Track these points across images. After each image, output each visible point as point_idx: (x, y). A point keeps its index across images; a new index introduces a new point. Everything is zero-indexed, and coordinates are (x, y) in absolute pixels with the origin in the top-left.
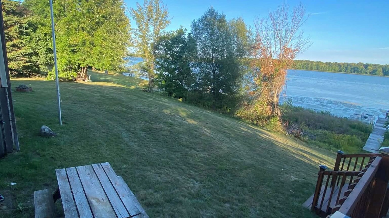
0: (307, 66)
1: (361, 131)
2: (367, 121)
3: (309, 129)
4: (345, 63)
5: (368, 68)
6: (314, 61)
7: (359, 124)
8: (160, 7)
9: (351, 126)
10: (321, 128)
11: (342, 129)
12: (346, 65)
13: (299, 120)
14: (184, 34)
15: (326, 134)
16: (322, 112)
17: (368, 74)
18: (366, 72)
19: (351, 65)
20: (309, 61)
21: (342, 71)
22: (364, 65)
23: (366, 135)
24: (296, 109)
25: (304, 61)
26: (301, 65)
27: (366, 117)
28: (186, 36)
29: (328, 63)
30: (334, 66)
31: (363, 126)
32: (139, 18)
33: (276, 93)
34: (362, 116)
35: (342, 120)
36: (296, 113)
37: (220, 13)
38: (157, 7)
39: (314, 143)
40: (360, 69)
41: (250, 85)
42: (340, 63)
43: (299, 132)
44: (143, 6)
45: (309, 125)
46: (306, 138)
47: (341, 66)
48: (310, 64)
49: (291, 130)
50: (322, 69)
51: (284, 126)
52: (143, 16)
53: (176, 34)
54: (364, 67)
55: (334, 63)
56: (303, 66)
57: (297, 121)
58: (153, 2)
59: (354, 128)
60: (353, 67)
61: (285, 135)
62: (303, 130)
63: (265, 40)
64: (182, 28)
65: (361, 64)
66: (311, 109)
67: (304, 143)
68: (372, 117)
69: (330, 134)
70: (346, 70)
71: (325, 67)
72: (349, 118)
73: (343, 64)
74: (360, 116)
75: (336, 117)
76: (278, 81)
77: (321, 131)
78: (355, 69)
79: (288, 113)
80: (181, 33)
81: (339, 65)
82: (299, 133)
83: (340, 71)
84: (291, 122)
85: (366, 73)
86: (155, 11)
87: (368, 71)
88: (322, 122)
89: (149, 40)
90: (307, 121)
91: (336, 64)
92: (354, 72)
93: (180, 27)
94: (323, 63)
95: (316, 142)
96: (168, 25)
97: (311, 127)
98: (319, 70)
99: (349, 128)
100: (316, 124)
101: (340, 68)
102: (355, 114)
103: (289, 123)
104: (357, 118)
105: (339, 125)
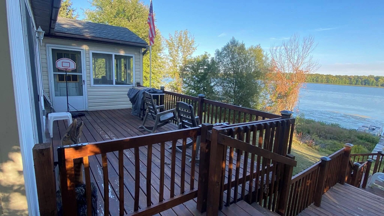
0: (317, 79)
1: (368, 141)
2: (374, 133)
3: (320, 139)
4: (355, 76)
5: (379, 81)
6: (323, 75)
7: (366, 135)
8: (188, 37)
9: (358, 137)
10: (331, 139)
11: (350, 140)
12: (357, 77)
13: (311, 132)
14: (208, 58)
15: (335, 144)
16: (332, 125)
17: (380, 86)
18: (377, 84)
19: (361, 77)
20: (319, 75)
21: (352, 84)
22: (375, 78)
23: (373, 145)
24: (308, 122)
25: (314, 75)
26: (311, 78)
27: (374, 129)
28: (210, 60)
29: (338, 76)
30: (344, 78)
31: (370, 137)
32: (171, 46)
33: (290, 108)
34: (370, 128)
35: (351, 131)
36: (308, 125)
37: (240, 42)
38: (185, 37)
39: (324, 151)
40: (371, 82)
41: (267, 101)
42: (350, 76)
43: (311, 141)
44: (174, 36)
45: (320, 136)
46: (317, 147)
47: (351, 79)
48: (320, 77)
49: (304, 141)
50: (332, 82)
51: (298, 137)
52: (174, 45)
53: (201, 59)
54: (375, 80)
55: (344, 76)
56: (313, 79)
57: (309, 133)
58: (183, 33)
59: (361, 139)
60: (363, 80)
61: (299, 144)
62: (315, 140)
63: (279, 64)
64: (206, 54)
65: (371, 77)
66: (321, 121)
67: (316, 151)
68: (379, 129)
69: (338, 143)
70: (356, 83)
71: (335, 80)
72: (357, 130)
73: (353, 77)
74: (368, 129)
75: (345, 129)
76: (291, 98)
77: (330, 141)
78: (365, 82)
79: (301, 125)
80: (205, 57)
81: (350, 78)
82: (311, 143)
83: (350, 84)
84: (304, 133)
85: (377, 86)
86: (184, 40)
87: (379, 84)
88: (332, 133)
89: (179, 63)
90: (318, 133)
91: (346, 77)
92: (364, 84)
93: (205, 53)
94: (333, 76)
95: (326, 150)
96: (195, 51)
97: (322, 138)
98: (329, 83)
99: (356, 139)
100: (327, 135)
101: (350, 81)
102: (363, 126)
103: (302, 134)
104: (365, 130)
105: (347, 137)
